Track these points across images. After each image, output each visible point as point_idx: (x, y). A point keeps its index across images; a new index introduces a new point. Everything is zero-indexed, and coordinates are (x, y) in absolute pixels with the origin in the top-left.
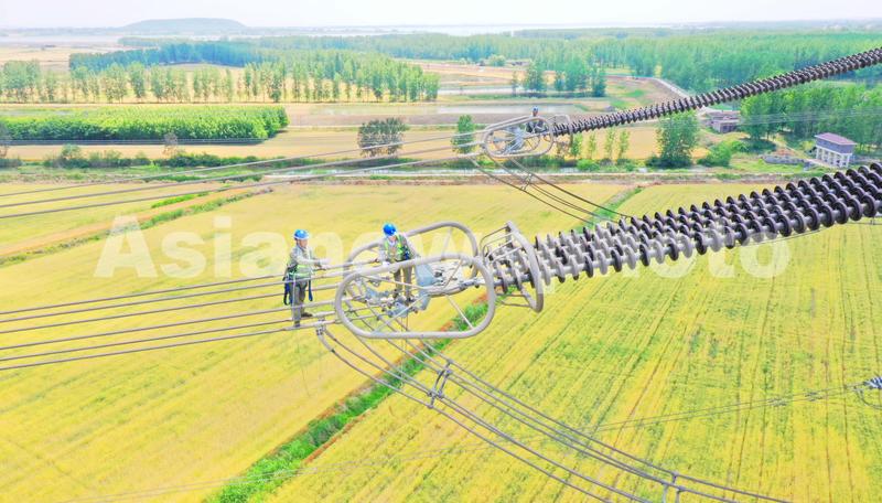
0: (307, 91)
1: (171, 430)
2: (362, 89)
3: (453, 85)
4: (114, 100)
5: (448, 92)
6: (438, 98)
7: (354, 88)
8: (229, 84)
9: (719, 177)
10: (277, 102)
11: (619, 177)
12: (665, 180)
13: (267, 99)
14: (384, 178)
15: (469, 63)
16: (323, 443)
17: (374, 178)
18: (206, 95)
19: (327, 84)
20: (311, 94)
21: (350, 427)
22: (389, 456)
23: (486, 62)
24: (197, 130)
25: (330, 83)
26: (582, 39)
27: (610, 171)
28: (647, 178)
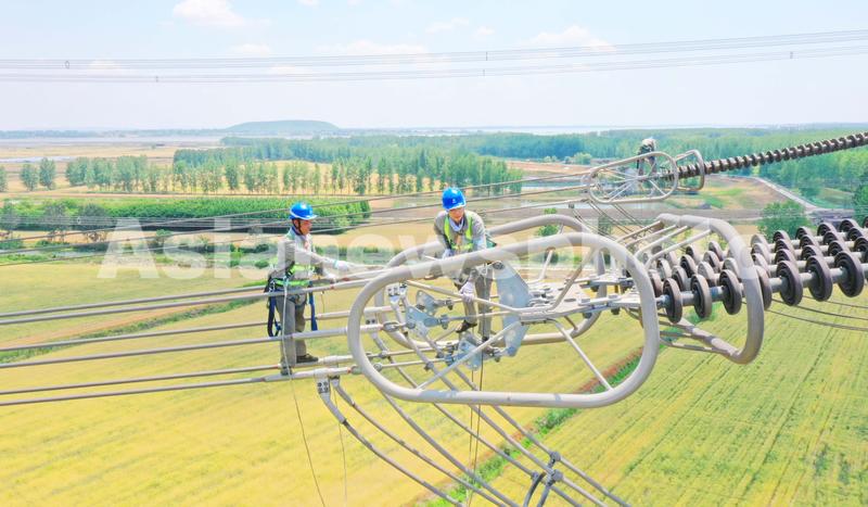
0: (391, 185)
2: (446, 183)
4: (209, 192)
5: (532, 188)
6: (522, 194)
7: (437, 183)
8: (317, 177)
10: (361, 195)
13: (352, 192)
15: (554, 161)
18: (294, 188)
19: (411, 179)
20: (395, 187)
23: (572, 160)
25: (415, 178)
26: (673, 138)
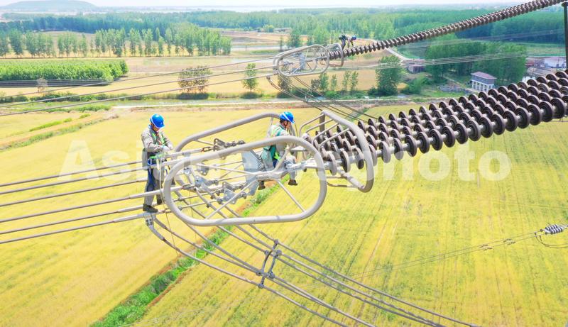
0: (140, 49)
1: (49, 290)
2: (179, 47)
3: (240, 45)
5: (237, 49)
6: (231, 53)
7: (173, 47)
8: (84, 44)
9: (415, 101)
10: (119, 56)
11: (353, 102)
12: (381, 103)
13: (112, 54)
14: (197, 106)
15: (250, 30)
16: (162, 291)
17: (190, 107)
18: (68, 52)
19: (154, 45)
20: (143, 51)
21: (181, 279)
22: (210, 298)
23: (262, 29)
24: (62, 76)
25: (157, 44)
26: (323, 14)
27: (346, 98)
28: (370, 103)
